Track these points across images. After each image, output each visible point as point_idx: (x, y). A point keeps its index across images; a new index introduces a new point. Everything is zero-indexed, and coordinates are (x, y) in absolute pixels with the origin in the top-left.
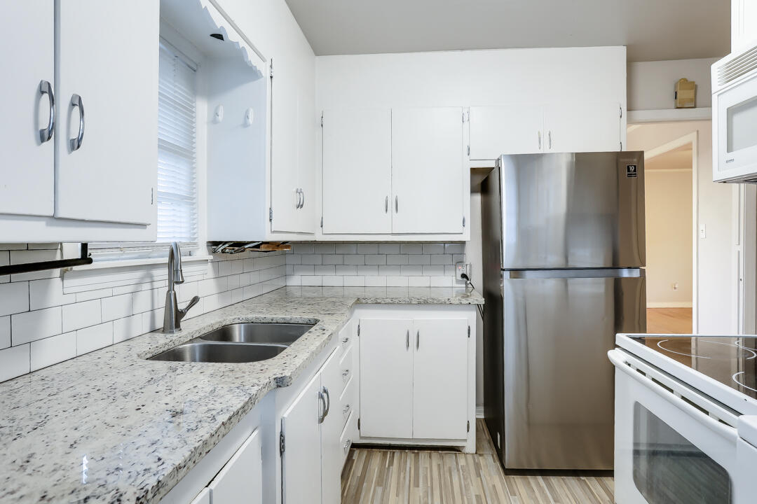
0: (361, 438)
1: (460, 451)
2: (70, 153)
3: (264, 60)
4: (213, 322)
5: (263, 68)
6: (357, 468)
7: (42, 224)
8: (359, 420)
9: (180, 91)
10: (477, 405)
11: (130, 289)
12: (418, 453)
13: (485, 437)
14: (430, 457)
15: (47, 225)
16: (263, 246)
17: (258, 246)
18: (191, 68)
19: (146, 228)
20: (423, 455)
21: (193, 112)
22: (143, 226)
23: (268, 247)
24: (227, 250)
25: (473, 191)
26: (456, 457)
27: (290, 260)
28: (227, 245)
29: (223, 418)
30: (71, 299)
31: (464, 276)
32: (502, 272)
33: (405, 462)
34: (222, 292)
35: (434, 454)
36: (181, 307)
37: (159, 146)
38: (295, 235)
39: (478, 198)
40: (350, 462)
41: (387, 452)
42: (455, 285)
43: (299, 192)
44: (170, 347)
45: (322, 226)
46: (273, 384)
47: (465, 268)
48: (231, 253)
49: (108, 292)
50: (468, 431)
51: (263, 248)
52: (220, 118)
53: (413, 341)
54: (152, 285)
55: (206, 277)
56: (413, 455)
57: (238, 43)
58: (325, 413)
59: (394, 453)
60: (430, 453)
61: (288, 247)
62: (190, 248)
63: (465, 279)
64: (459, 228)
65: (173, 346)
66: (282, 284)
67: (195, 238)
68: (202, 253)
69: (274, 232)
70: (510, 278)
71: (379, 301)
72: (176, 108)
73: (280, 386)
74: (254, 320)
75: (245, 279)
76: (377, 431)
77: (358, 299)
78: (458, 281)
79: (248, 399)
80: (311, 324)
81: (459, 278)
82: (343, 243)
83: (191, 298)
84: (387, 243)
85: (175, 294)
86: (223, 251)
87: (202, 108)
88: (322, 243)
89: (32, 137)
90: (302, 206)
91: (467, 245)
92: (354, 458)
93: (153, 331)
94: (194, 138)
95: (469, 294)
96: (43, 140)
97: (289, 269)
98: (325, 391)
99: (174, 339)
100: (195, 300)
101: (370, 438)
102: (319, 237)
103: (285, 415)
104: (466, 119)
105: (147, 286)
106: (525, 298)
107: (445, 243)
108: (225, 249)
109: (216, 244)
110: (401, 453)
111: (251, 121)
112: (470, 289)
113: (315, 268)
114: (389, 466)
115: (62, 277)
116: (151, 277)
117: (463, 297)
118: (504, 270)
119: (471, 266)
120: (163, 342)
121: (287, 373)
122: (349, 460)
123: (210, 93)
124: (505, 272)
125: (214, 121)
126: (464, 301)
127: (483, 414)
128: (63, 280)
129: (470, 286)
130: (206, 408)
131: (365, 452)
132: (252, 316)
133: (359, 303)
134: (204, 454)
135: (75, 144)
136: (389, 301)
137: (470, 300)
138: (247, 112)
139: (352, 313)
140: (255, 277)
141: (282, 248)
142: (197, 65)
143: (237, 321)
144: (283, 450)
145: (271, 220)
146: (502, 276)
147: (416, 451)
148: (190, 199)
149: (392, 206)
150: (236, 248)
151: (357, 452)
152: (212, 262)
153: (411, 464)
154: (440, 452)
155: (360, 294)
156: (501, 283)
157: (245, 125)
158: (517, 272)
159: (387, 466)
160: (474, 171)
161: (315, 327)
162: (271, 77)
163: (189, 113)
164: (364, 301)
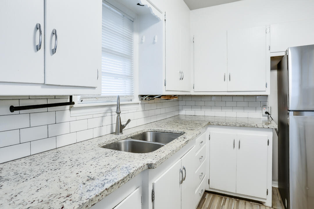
0: (210, 188)
1: (263, 204)
2: (52, 55)
3: (161, 13)
4: (138, 130)
5: (161, 17)
6: (207, 203)
7: (39, 87)
8: (209, 180)
9: (126, 31)
10: (273, 180)
11: (101, 115)
12: (239, 201)
13: (278, 199)
14: (245, 204)
15: (42, 87)
16: (162, 97)
17: (160, 97)
18: (131, 20)
19: (95, 89)
20: (242, 202)
21: (132, 39)
22: (94, 88)
23: (165, 97)
24: (147, 99)
25: (272, 69)
26: (260, 207)
27: (181, 103)
28: (147, 97)
29: (107, 186)
30: (74, 119)
31: (267, 113)
32: (288, 112)
33: (232, 205)
34: (146, 117)
35: (248, 203)
36: (123, 123)
37: (102, 51)
38: (180, 92)
39: (276, 72)
40: (204, 199)
41: (223, 197)
42: (262, 117)
43: (181, 73)
44: (116, 141)
45: (194, 88)
46: (146, 167)
47: (267, 109)
48: (149, 100)
49: (91, 116)
50: (267, 195)
51: (162, 98)
52: (144, 41)
53: (237, 145)
54: (112, 114)
55: (138, 110)
56: (236, 201)
57: (147, 5)
58: (183, 179)
59: (226, 198)
60: (245, 202)
61: (176, 97)
62: (131, 98)
63: (267, 115)
64: (264, 88)
65: (117, 141)
66: (176, 114)
67: (133, 94)
68: (137, 100)
69: (167, 91)
70: (294, 115)
71: (219, 124)
72: (124, 38)
73: (150, 168)
74: (157, 131)
75: (158, 111)
76: (218, 186)
77: (209, 122)
78: (263, 116)
79: (127, 175)
80: (181, 134)
81: (264, 114)
82: (205, 96)
83: (127, 120)
84: (225, 96)
85: (120, 118)
86: (145, 99)
87: (136, 37)
88: (195, 96)
89: (32, 48)
90: (182, 79)
91: (269, 97)
92: (206, 198)
93: (112, 133)
94: (132, 50)
95: (269, 122)
96: (38, 50)
97: (180, 107)
98: (184, 169)
99: (117, 137)
100: (129, 121)
101: (214, 189)
102: (192, 93)
103: (155, 182)
104: (268, 31)
105: (110, 114)
106: (304, 126)
107: (256, 96)
108: (146, 98)
109: (143, 96)
110: (230, 199)
111: (156, 41)
112: (271, 120)
113: (192, 107)
114: (223, 205)
115: (70, 110)
116: (111, 110)
117: (266, 124)
118: (290, 111)
119: (271, 107)
120: (113, 138)
121: (154, 162)
122: (203, 198)
123: (139, 30)
124: (290, 112)
125: (141, 43)
126: (266, 126)
127: (278, 185)
128: (70, 111)
129: (270, 118)
130: (104, 178)
131: (212, 195)
132: (156, 128)
133: (209, 124)
134: (90, 206)
135: (54, 51)
136: (225, 124)
137: (269, 126)
138: (154, 37)
139: (206, 129)
140: (163, 111)
141: (174, 98)
142: (134, 19)
143: (150, 131)
144: (153, 199)
145: (165, 85)
146: (288, 114)
147: (238, 200)
148: (130, 77)
149: (227, 78)
150: (151, 98)
151: (208, 195)
152: (141, 104)
153: (234, 206)
154: (251, 202)
155: (210, 120)
156: (288, 117)
157: (154, 43)
158: (298, 112)
159: (222, 205)
160: (273, 58)
161: (181, 136)
162: (165, 20)
163: (130, 39)
164: (212, 124)
